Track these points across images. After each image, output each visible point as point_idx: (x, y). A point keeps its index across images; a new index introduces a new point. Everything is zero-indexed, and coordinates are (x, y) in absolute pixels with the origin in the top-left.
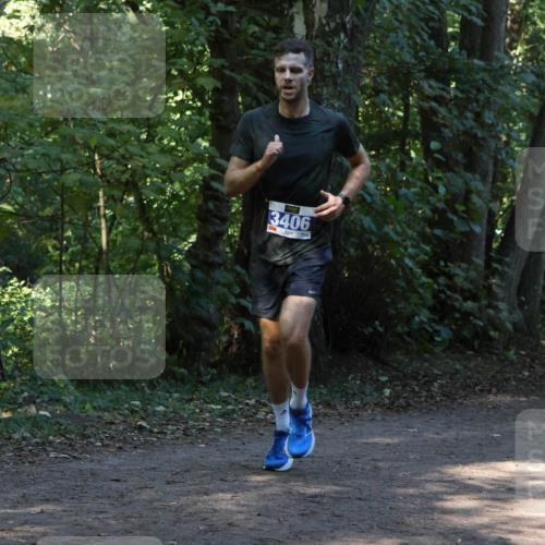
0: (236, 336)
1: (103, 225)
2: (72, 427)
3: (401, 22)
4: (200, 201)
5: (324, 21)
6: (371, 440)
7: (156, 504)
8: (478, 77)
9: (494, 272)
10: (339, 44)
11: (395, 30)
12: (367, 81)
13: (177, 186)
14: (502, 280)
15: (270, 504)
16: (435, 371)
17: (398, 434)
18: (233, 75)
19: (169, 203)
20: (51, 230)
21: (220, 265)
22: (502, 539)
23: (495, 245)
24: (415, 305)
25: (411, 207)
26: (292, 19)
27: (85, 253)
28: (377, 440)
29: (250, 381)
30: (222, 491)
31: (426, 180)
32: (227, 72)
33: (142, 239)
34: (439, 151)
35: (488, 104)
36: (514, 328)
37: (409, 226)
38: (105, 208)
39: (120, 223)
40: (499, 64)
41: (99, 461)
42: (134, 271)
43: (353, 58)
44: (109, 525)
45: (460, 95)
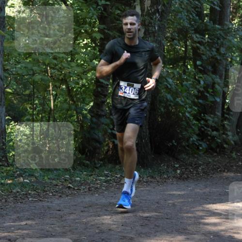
0: (111, 147)
1: (52, 98)
2: (39, 187)
3: (183, 9)
4: (95, 88)
5: (149, 9)
6: (171, 193)
7: (77, 221)
8: (218, 33)
9: (226, 119)
10: (156, 18)
11: (181, 12)
12: (169, 35)
13: (84, 81)
14: (229, 122)
15: (127, 221)
16: (200, 162)
17: (184, 190)
18: (109, 32)
19: (81, 89)
20: (29, 100)
21: (104, 116)
22: (230, 236)
23: (226, 107)
24: (191, 133)
25: (188, 90)
26: (135, 7)
27: (44, 111)
28: (174, 192)
29: (117, 167)
30: (106, 215)
31: (195, 78)
32: (106, 31)
33: (69, 104)
34: (201, 66)
35: (222, 45)
36: (235, 144)
37: (187, 98)
38: (53, 91)
39: (59, 97)
40: (227, 27)
41: (51, 202)
42: (65, 118)
43: (162, 24)
44: (56, 230)
45: (210, 41)
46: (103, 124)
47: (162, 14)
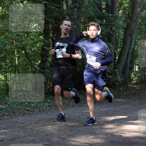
0: (51, 86)
1: (17, 59)
2: (10, 110)
3: (90, 5)
4: (41, 52)
5: (71, 5)
6: (86, 111)
7: (33, 129)
8: (110, 18)
9: (116, 68)
10: (75, 11)
11: (89, 7)
12: (83, 20)
13: (35, 48)
14: (118, 70)
15: (62, 128)
18: (48, 19)
19: (33, 53)
20: (3, 60)
21: (47, 68)
22: (120, 135)
23: (116, 61)
26: (63, 5)
27: (12, 66)
30: (49, 125)
33: (27, 62)
35: (113, 25)
36: (122, 82)
38: (17, 54)
39: (21, 58)
40: (116, 15)
41: (18, 119)
42: (25, 70)
43: (79, 14)
44: (21, 135)
45: (106, 23)
46: (46, 73)
47: (78, 8)
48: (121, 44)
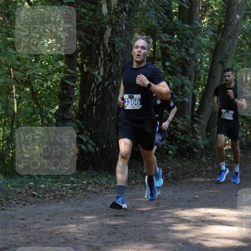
0: (77, 152)
1: (15, 101)
3: (151, 7)
4: (60, 90)
5: (116, 7)
6: (140, 200)
7: (41, 230)
8: (187, 32)
9: (196, 122)
10: (123, 17)
11: (148, 11)
12: (136, 34)
13: (49, 83)
14: (199, 125)
15: (94, 229)
16: (169, 168)
19: (46, 91)
21: (70, 119)
22: (199, 243)
23: (196, 109)
26: (101, 6)
27: (7, 115)
29: (84, 173)
30: (72, 224)
33: (33, 108)
34: (170, 67)
36: (205, 148)
38: (16, 93)
39: (23, 101)
40: (197, 27)
41: (15, 211)
42: (30, 122)
43: (130, 23)
44: (19, 240)
45: (179, 40)
47: (129, 13)
48: (204, 78)
